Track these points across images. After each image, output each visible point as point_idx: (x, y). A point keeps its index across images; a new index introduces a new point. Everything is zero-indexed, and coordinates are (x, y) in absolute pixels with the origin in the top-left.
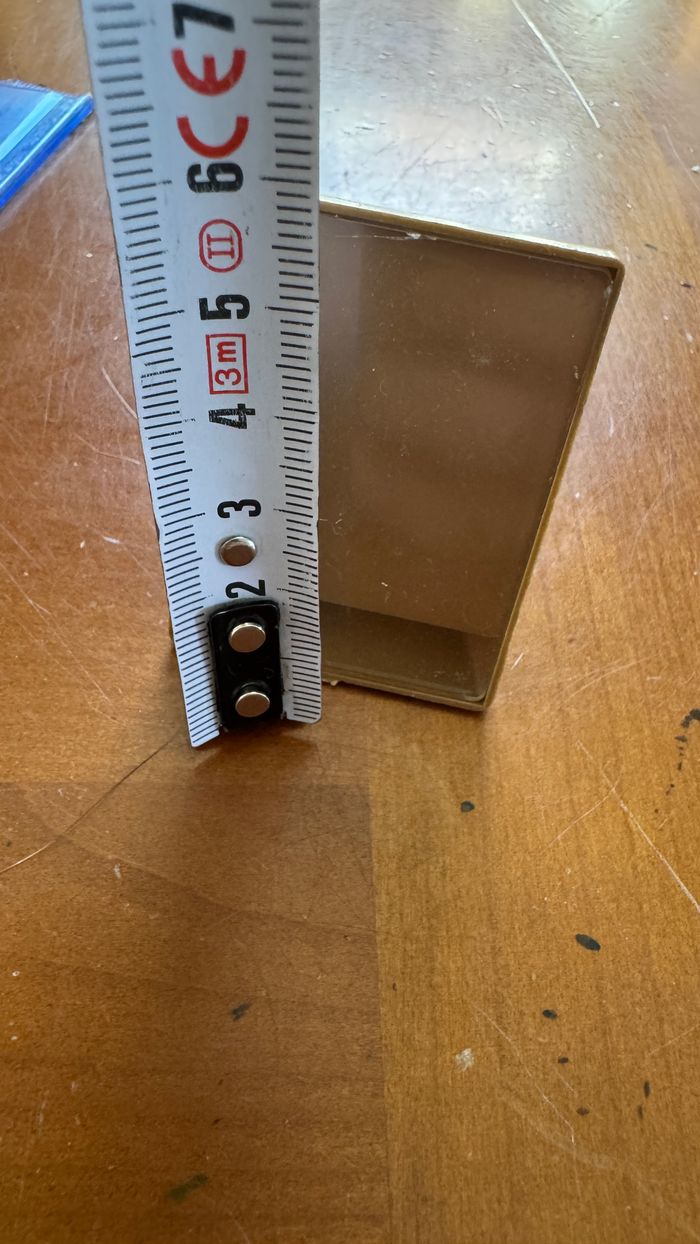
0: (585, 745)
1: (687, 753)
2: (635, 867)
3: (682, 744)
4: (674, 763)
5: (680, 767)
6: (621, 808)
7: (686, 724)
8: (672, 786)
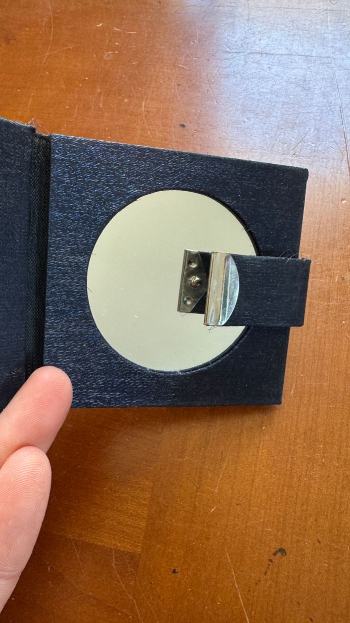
1: (271, 567)
3: (270, 563)
4: (263, 570)
5: (266, 573)
7: (275, 554)
8: (259, 581)
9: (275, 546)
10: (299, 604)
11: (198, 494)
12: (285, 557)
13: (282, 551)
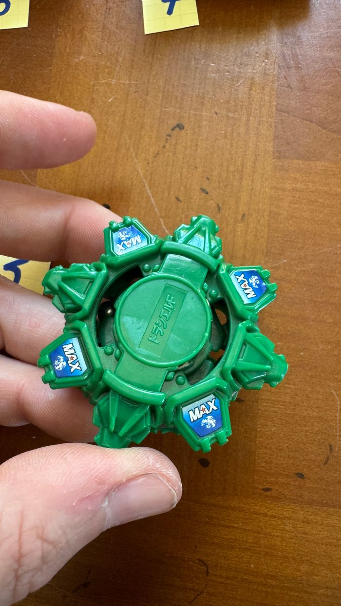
0: (128, 136)
1: (169, 141)
2: (132, 183)
3: (168, 138)
4: (162, 144)
5: (164, 147)
6: (135, 161)
7: (173, 130)
8: (158, 154)
9: (173, 122)
10: (196, 168)
11: (95, 88)
12: (183, 131)
13: (180, 127)
